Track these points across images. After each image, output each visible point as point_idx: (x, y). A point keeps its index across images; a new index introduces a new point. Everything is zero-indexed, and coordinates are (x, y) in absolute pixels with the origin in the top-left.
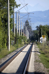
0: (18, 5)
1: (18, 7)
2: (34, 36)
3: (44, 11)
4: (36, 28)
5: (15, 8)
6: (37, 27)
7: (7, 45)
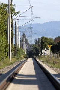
0: (16, 12)
1: (17, 14)
2: (33, 51)
3: (42, 24)
4: (35, 42)
5: (14, 16)
6: (36, 40)
7: (8, 55)
